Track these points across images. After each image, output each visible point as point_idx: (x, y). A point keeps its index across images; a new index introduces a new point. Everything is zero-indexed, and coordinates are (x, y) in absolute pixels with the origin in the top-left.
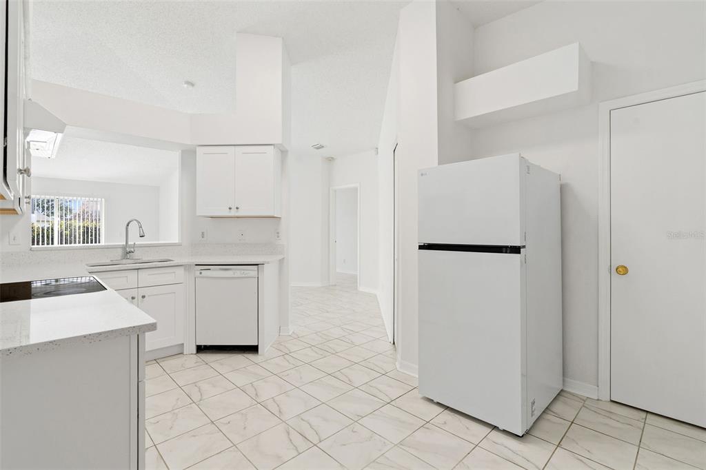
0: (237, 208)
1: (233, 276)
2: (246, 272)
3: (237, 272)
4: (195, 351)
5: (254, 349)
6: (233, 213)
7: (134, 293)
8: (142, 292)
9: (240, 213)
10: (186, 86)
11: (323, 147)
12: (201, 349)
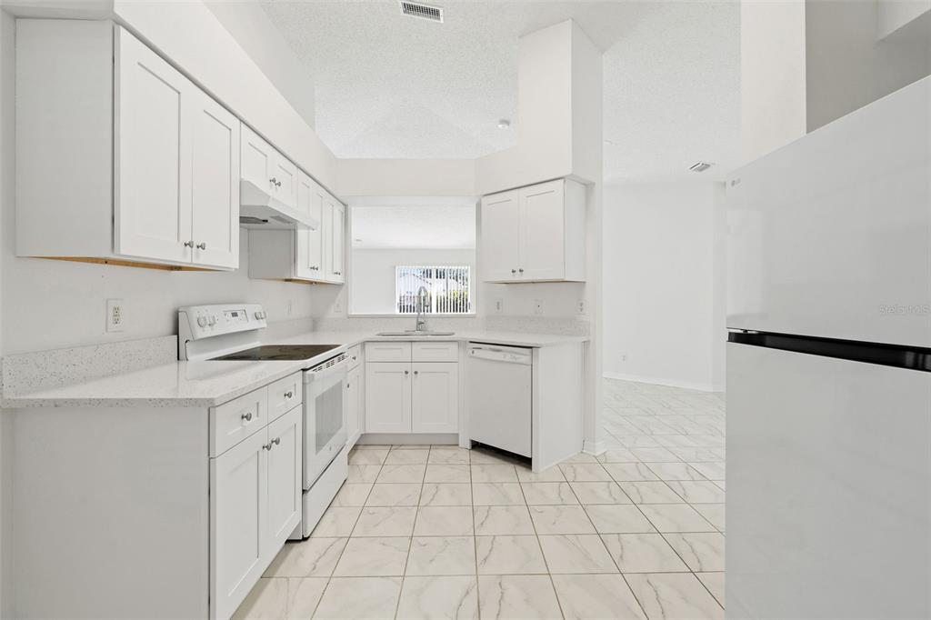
0: (521, 271)
1: (502, 359)
2: (517, 356)
3: (506, 355)
4: (469, 447)
5: (526, 462)
6: (517, 277)
7: (407, 367)
8: (416, 367)
9: (524, 278)
10: (500, 126)
11: (708, 166)
12: (476, 446)
